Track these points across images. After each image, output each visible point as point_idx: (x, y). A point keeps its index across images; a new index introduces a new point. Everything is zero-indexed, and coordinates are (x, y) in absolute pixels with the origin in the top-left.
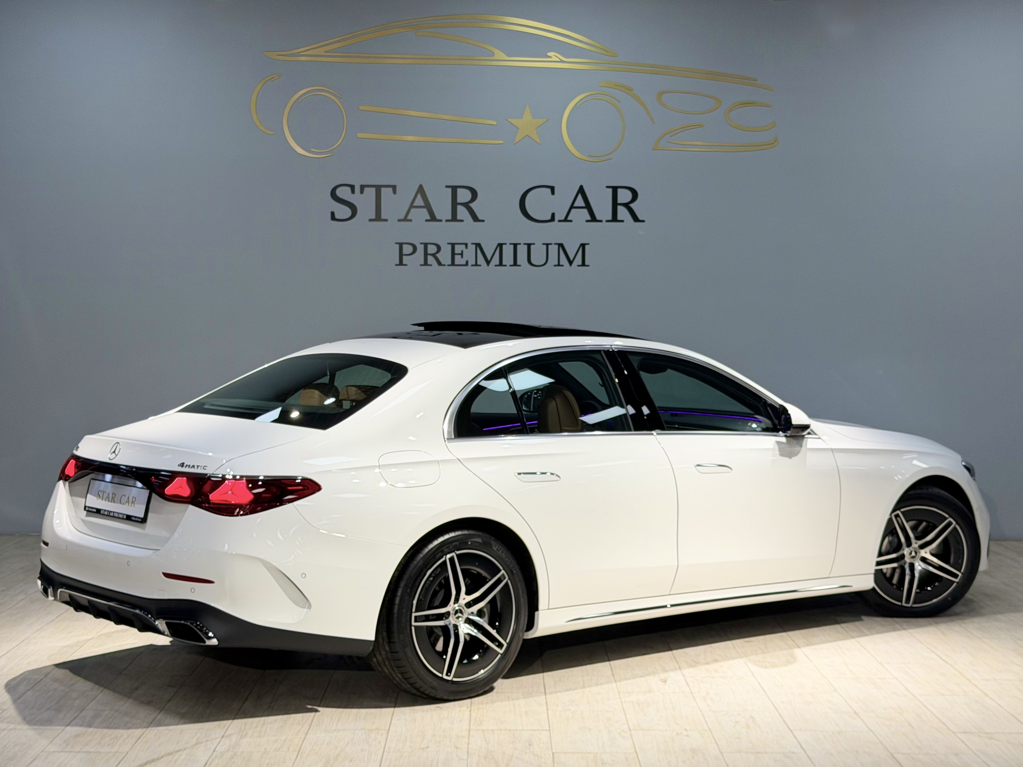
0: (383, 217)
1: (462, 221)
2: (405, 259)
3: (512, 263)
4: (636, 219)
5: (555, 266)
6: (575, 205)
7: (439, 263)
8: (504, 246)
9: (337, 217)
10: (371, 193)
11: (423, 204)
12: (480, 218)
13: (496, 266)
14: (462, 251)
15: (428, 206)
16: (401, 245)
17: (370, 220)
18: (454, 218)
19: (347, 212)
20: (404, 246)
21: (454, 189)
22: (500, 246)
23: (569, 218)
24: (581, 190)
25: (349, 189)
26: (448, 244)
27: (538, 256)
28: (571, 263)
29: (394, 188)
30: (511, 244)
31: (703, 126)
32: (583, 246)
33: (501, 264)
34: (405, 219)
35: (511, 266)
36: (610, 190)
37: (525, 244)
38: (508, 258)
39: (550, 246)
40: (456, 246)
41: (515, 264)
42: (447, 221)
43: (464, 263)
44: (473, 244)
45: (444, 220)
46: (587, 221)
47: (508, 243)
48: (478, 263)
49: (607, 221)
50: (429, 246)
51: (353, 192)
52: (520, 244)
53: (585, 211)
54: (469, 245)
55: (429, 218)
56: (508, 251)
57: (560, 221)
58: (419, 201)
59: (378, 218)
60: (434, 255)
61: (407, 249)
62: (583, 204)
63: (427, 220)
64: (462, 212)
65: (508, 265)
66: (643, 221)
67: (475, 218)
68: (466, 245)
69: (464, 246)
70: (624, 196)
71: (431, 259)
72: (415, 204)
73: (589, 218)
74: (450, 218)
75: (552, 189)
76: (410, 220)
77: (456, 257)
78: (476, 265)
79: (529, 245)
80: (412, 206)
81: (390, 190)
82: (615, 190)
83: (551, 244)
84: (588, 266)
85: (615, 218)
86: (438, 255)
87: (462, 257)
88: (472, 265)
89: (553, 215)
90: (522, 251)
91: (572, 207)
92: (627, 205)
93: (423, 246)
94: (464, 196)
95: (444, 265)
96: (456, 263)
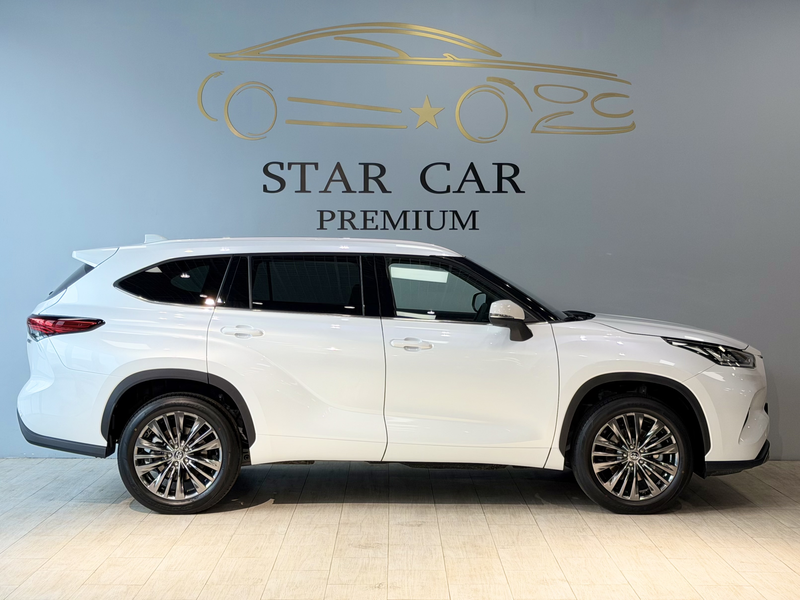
0: (307, 190)
1: (373, 192)
2: (326, 224)
3: (415, 228)
4: (517, 190)
5: (450, 229)
6: (467, 179)
7: (354, 227)
8: (407, 213)
9: (268, 189)
10: (297, 169)
11: (341, 179)
12: (388, 190)
13: (401, 229)
14: (373, 217)
15: (344, 180)
16: (322, 212)
17: (296, 192)
18: (366, 190)
19: (278, 185)
20: (324, 213)
21: (366, 166)
22: (405, 213)
23: (462, 190)
24: (472, 167)
25: (279, 166)
26: (361, 211)
27: (436, 221)
28: (463, 227)
29: (316, 165)
30: (413, 211)
31: (573, 113)
32: (473, 213)
33: (405, 228)
34: (325, 191)
35: (413, 229)
36: (496, 166)
37: (424, 211)
38: (411, 223)
39: (446, 213)
40: (368, 213)
41: (417, 228)
42: (360, 192)
43: (375, 228)
44: (381, 211)
45: (358, 192)
46: (477, 192)
47: (411, 211)
48: (386, 228)
49: (493, 192)
50: (345, 213)
51: (282, 168)
52: (421, 211)
53: (476, 183)
54: (379, 212)
55: (345, 190)
56: (411, 217)
57: (454, 192)
58: (337, 176)
59: (303, 189)
60: (349, 221)
61: (327, 216)
62: (474, 179)
63: (343, 192)
64: (373, 185)
65: (411, 229)
66: (524, 192)
67: (384, 190)
68: (376, 212)
69: (374, 213)
70: (508, 171)
71: (347, 224)
72: (333, 179)
73: (479, 190)
74: (363, 190)
75: (448, 166)
76: (330, 192)
77: (368, 222)
78: (385, 228)
79: (429, 213)
80: (331, 180)
81: (314, 166)
82: (500, 166)
83: (447, 211)
84: (478, 229)
85: (500, 190)
86: (352, 221)
87: (373, 222)
88: (381, 229)
89: (449, 187)
90: (423, 217)
91: (464, 180)
92: (510, 179)
93: (340, 213)
94: (374, 171)
95: (358, 229)
96: (368, 228)
